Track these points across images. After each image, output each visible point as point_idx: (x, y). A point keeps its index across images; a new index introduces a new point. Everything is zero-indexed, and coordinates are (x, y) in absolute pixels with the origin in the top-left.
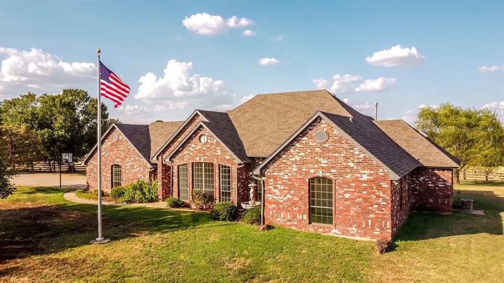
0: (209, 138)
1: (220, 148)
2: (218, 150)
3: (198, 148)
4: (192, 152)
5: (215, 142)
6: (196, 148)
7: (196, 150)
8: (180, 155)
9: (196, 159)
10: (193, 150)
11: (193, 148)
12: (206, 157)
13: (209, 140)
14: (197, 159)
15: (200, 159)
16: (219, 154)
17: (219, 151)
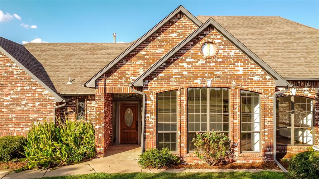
0: (222, 47)
1: (242, 64)
2: (238, 66)
3: (199, 64)
4: (188, 70)
5: (232, 54)
6: (194, 64)
7: (196, 67)
8: (162, 75)
9: (196, 81)
10: (190, 66)
11: (188, 63)
12: (215, 79)
13: (220, 52)
14: (198, 81)
15: (203, 82)
16: (241, 72)
17: (241, 69)
